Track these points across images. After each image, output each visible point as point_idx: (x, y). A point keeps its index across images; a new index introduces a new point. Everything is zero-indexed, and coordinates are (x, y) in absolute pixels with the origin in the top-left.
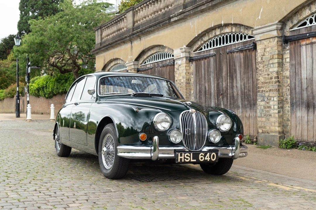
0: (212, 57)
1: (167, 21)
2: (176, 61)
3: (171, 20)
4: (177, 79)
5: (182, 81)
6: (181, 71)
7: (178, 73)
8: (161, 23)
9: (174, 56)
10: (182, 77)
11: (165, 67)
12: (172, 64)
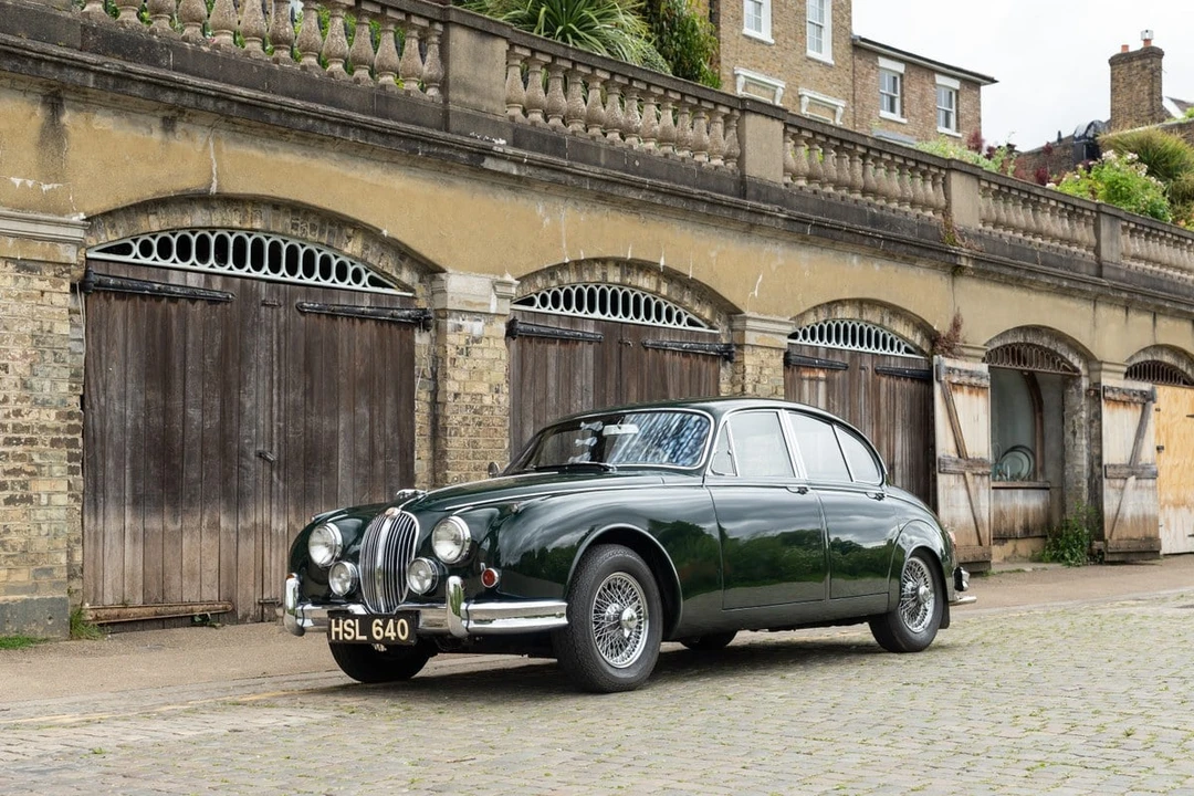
0: (590, 342)
1: (463, 156)
2: (458, 319)
3: (483, 161)
4: (462, 390)
5: (488, 400)
6: (481, 365)
7: (465, 367)
8: (423, 141)
9: (449, 296)
10: (487, 385)
11: (339, 319)
12: (398, 317)
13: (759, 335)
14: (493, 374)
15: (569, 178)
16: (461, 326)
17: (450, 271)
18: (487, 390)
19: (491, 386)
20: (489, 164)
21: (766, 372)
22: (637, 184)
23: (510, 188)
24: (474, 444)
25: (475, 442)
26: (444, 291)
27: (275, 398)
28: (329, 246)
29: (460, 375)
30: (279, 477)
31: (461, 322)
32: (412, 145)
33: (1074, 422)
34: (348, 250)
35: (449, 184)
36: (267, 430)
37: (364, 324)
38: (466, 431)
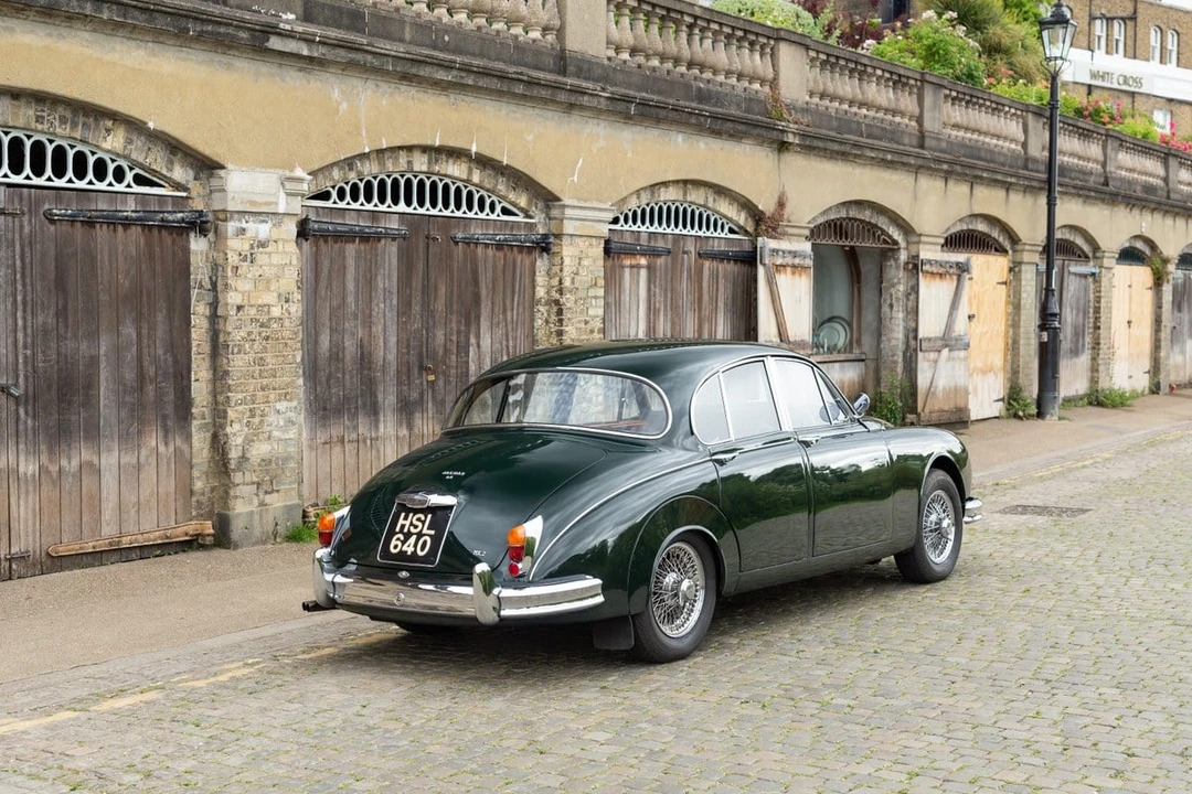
0: (394, 239)
1: (243, 35)
2: (240, 221)
3: (268, 40)
4: (246, 302)
5: (276, 312)
6: (268, 272)
7: (249, 276)
8: (195, 19)
9: (230, 196)
10: (275, 294)
11: (98, 226)
12: (169, 221)
13: (578, 223)
14: (282, 281)
15: (369, 57)
16: (244, 230)
17: (230, 166)
18: (276, 300)
19: (280, 295)
20: (275, 43)
21: (585, 262)
22: (446, 64)
23: (300, 70)
24: (261, 361)
25: (261, 358)
26: (224, 190)
27: (20, 322)
28: (83, 141)
29: (243, 285)
30: (26, 413)
31: (244, 225)
32: (183, 22)
33: (891, 295)
34: (107, 145)
35: (229, 66)
36: (10, 360)
37: (129, 232)
38: (251, 347)
